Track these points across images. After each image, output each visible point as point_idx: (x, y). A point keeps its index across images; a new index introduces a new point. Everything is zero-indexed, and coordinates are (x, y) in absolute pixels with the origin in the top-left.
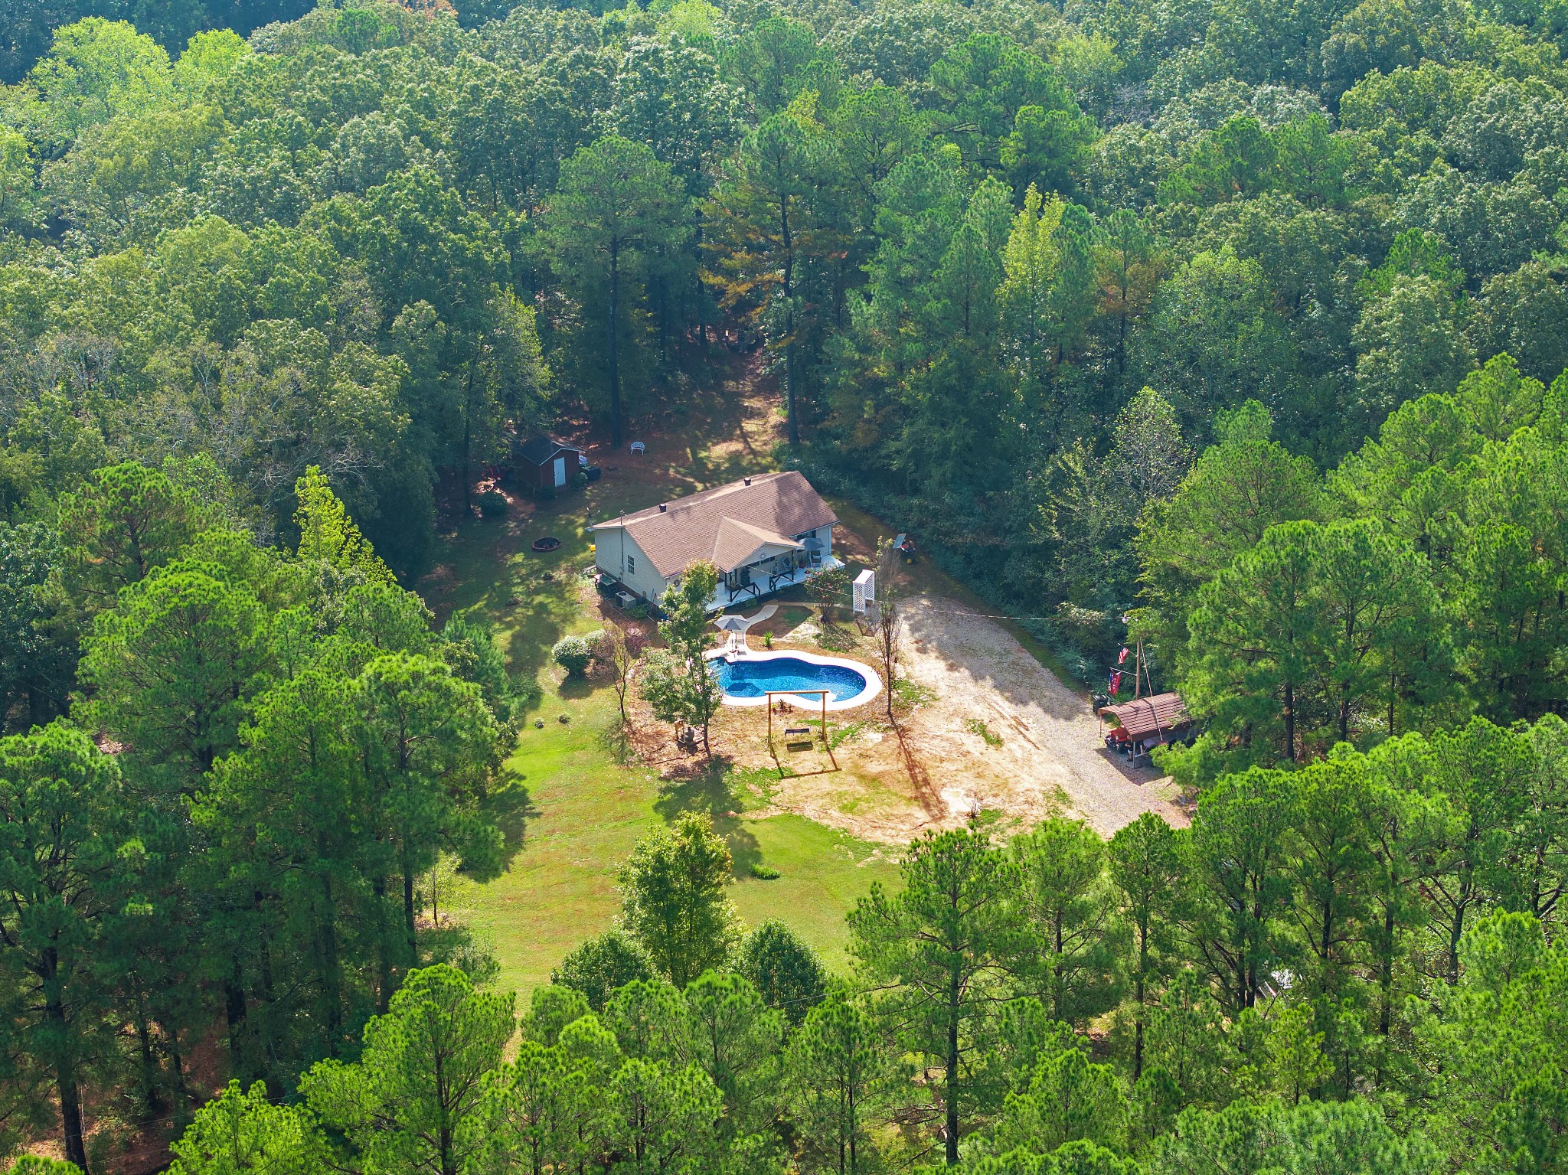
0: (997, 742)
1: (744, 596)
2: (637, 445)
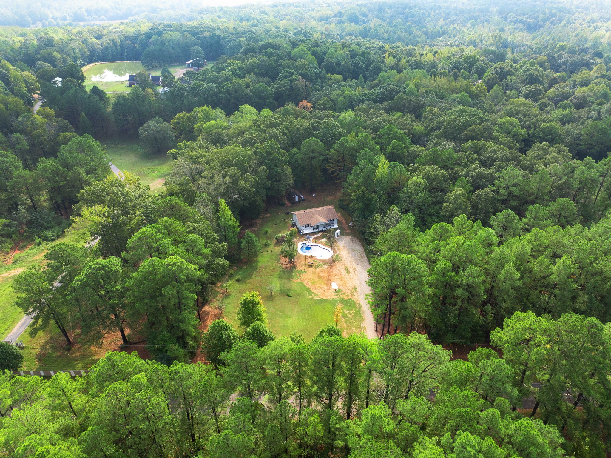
0: (348, 273)
1: (316, 231)
2: (314, 195)
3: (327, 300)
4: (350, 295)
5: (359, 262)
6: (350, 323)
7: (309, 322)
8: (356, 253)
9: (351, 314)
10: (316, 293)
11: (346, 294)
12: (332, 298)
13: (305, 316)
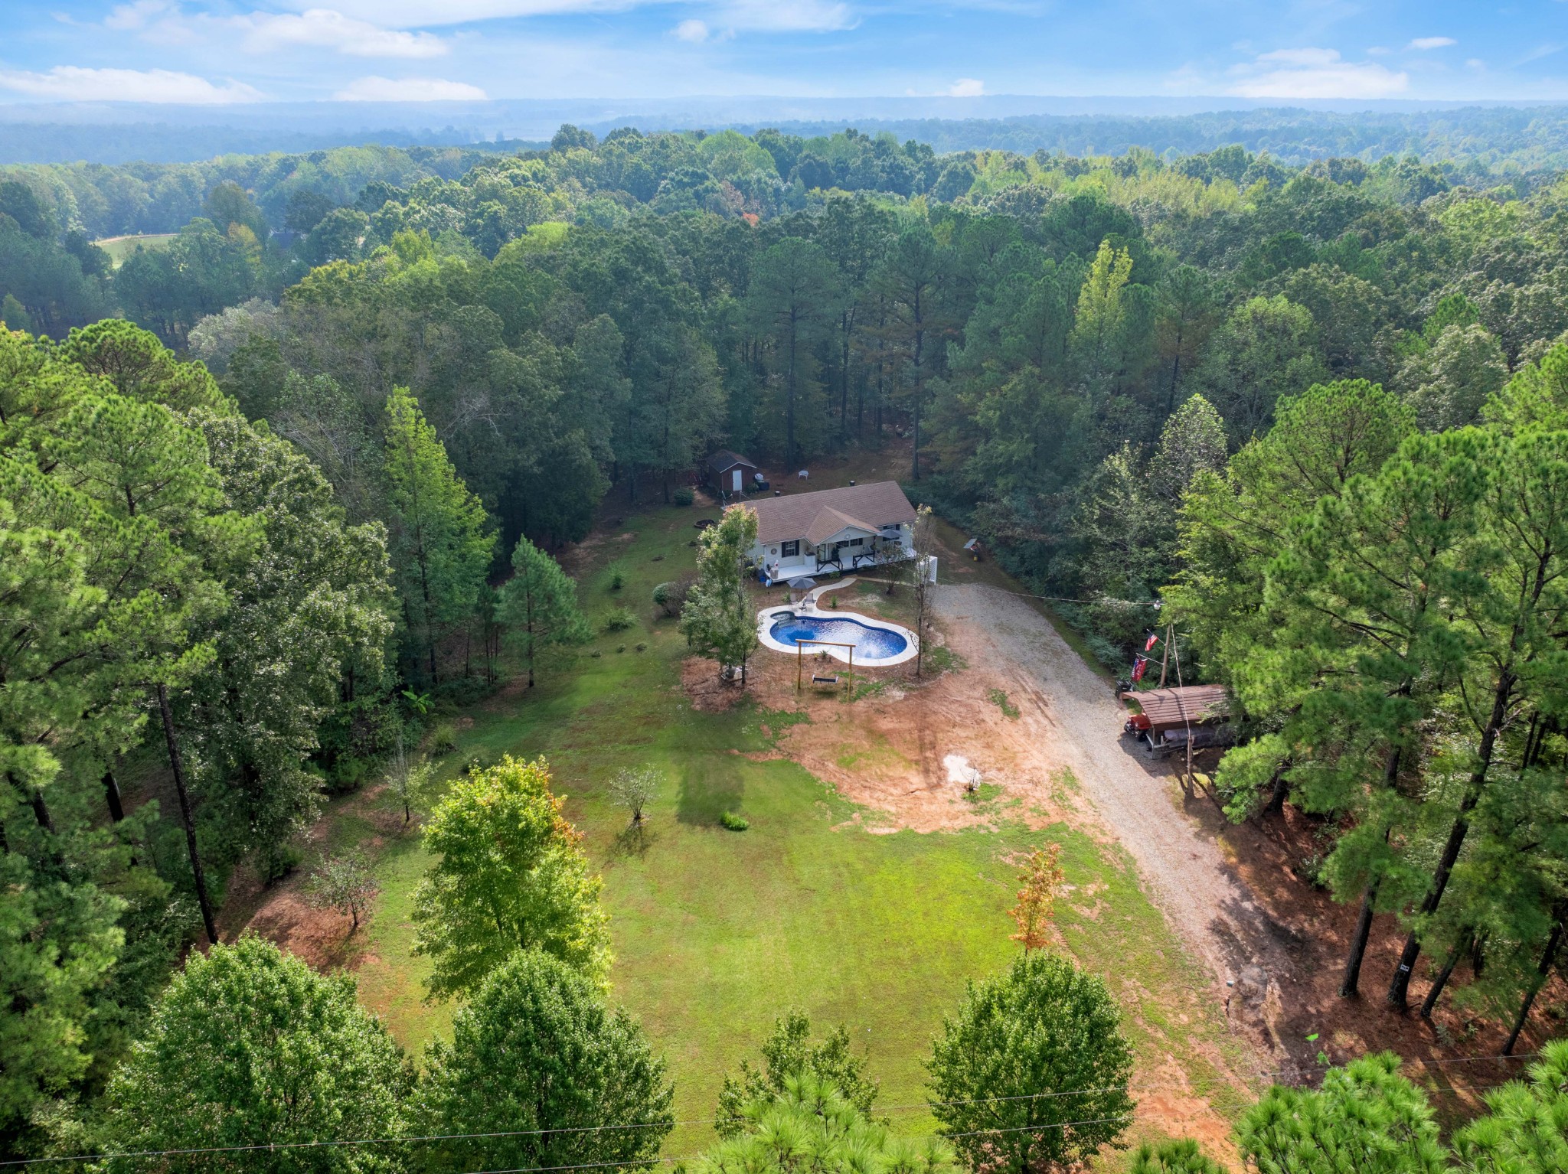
0: (1014, 714)
1: (829, 569)
2: (804, 473)
3: (934, 835)
4: (1050, 807)
5: (1049, 671)
6: (1102, 954)
7: (861, 957)
8: (1022, 638)
9: (1091, 904)
10: (874, 805)
11: (1031, 802)
12: (959, 823)
13: (831, 924)
